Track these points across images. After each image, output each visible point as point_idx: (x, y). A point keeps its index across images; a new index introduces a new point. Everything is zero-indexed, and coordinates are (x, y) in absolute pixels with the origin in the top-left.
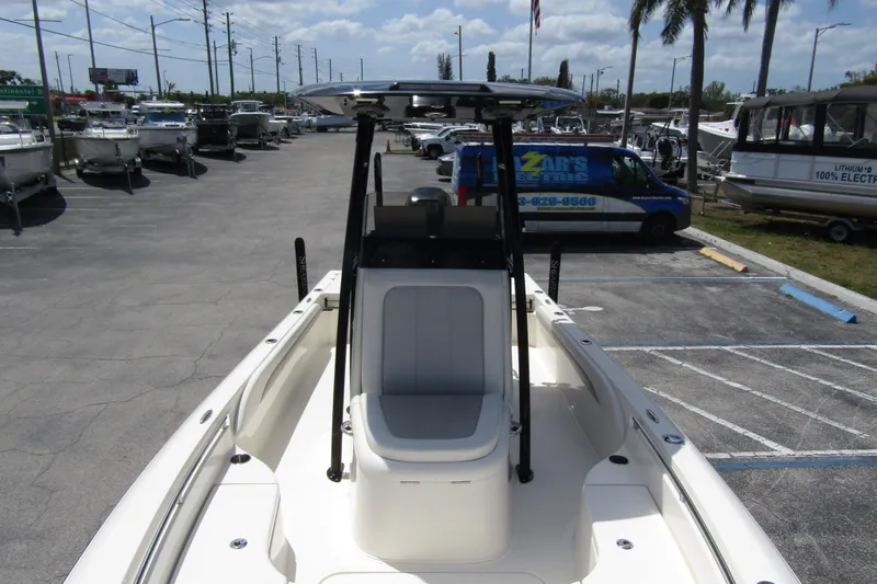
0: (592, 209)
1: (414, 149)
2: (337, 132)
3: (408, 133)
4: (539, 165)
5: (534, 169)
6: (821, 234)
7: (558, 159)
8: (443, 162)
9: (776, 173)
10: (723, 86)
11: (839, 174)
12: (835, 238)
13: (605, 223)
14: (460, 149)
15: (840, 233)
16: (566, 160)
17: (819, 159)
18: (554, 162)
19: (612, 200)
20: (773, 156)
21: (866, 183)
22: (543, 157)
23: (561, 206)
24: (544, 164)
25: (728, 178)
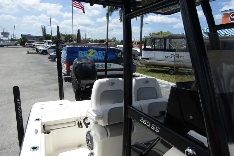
0: (110, 67)
1: (37, 52)
2: (7, 47)
3: (34, 47)
4: (93, 54)
5: (92, 55)
6: (168, 72)
7: (99, 52)
8: (51, 55)
9: (155, 56)
10: (116, 38)
11: (171, 56)
12: (171, 73)
13: (114, 72)
14: (66, 48)
15: (172, 72)
16: (101, 52)
17: (166, 52)
18: (98, 53)
19: (116, 64)
20: (154, 52)
21: (178, 58)
22: (95, 51)
23: (101, 67)
24: (95, 53)
25: (142, 58)
